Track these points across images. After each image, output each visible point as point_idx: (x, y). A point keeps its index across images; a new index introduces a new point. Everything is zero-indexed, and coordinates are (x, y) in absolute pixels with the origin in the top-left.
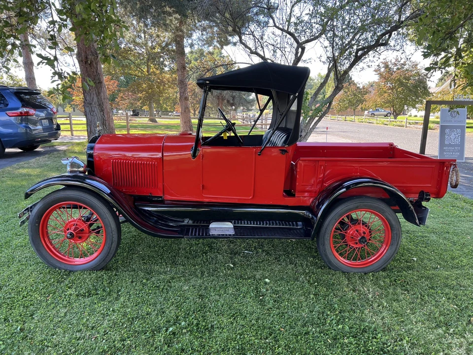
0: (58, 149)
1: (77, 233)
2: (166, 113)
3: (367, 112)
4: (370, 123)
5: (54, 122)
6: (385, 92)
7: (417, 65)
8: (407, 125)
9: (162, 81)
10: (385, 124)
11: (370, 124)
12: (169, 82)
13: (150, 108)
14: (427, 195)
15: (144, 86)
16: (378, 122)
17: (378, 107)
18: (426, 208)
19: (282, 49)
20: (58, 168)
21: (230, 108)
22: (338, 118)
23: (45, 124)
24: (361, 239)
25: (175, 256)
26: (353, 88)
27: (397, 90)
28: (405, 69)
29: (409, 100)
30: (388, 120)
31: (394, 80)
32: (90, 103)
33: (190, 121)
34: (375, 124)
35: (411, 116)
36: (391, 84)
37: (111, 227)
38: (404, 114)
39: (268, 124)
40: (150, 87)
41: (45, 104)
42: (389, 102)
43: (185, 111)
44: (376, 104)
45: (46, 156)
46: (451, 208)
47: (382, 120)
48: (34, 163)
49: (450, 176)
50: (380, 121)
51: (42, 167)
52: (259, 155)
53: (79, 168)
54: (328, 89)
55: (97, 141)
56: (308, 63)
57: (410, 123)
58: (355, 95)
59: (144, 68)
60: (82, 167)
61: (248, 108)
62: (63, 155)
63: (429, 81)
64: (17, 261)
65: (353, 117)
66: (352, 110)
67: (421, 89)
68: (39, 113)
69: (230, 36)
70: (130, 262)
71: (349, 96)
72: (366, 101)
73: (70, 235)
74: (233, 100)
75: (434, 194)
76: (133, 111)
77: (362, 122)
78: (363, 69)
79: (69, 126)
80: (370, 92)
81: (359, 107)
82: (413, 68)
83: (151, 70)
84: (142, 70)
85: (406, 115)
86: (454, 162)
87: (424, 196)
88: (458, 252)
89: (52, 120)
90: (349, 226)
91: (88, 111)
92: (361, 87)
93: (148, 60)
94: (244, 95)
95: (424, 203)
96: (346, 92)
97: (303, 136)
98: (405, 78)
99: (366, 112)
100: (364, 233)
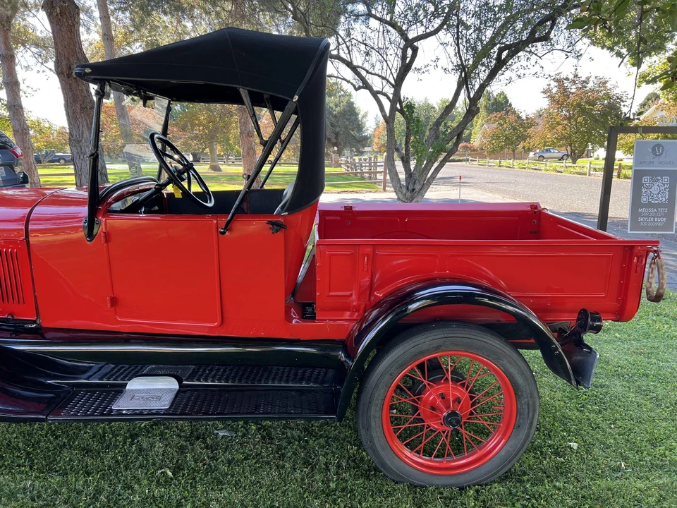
3: (533, 153)
4: (536, 169)
6: (558, 124)
7: (606, 82)
8: (592, 172)
10: (559, 172)
11: (535, 171)
13: (212, 150)
14: (594, 320)
16: (548, 168)
17: (548, 146)
18: (591, 349)
19: (382, 51)
22: (489, 162)
24: (449, 415)
26: (511, 118)
27: (576, 120)
28: (588, 88)
29: (594, 135)
30: (562, 165)
31: (572, 105)
32: (78, 141)
34: (543, 172)
35: (598, 159)
36: (567, 111)
38: (588, 156)
42: (563, 138)
43: (248, 154)
44: (545, 142)
46: (654, 318)
47: (554, 164)
49: (646, 274)
50: (551, 167)
52: (222, 233)
54: (477, 122)
56: (423, 72)
57: (595, 169)
58: (514, 129)
61: (358, 150)
63: (624, 106)
65: (511, 161)
66: (510, 151)
67: (612, 118)
71: (505, 130)
72: (530, 137)
74: (336, 138)
75: (614, 313)
77: (525, 168)
78: (510, 80)
80: (537, 124)
81: (520, 146)
82: (600, 87)
85: (591, 157)
86: (656, 246)
87: (588, 320)
88: (664, 424)
91: (75, 153)
92: (524, 118)
94: (353, 131)
95: (588, 338)
96: (501, 125)
97: (417, 190)
98: (589, 103)
99: (531, 154)
100: (457, 400)
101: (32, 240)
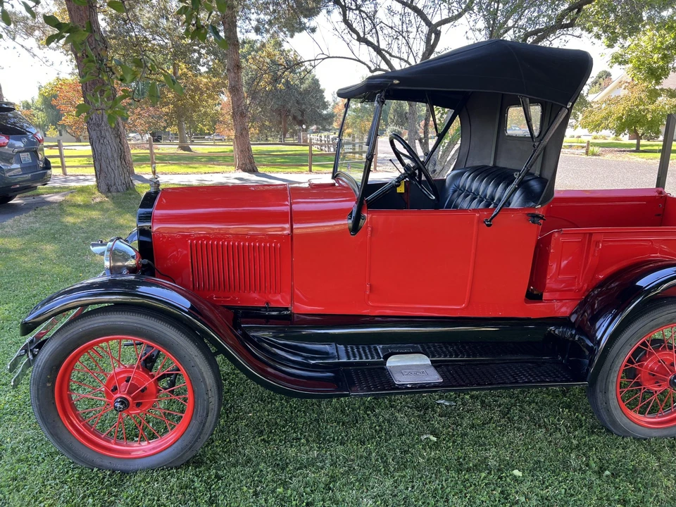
0: (49, 199)
1: (134, 398)
2: (201, 135)
5: (40, 156)
9: (197, 88)
12: (208, 89)
13: (180, 129)
15: (170, 95)
19: (404, 34)
20: (54, 234)
21: (297, 128)
23: (25, 160)
24: (674, 378)
25: (317, 420)
32: (98, 124)
33: (249, 150)
37: (205, 384)
39: (364, 152)
40: (179, 97)
41: (22, 127)
43: (241, 134)
45: (30, 213)
48: (12, 228)
51: (27, 234)
52: (488, 226)
53: (127, 260)
55: (156, 203)
59: (169, 69)
60: (133, 257)
61: (324, 127)
62: (59, 211)
64: (9, 450)
68: (14, 142)
69: (305, 16)
70: (236, 441)
73: (122, 403)
74: (302, 115)
76: (153, 134)
79: (59, 160)
83: (180, 72)
84: (165, 71)
89: (36, 152)
90: (646, 352)
91: (95, 137)
93: (175, 55)
97: (438, 171)
101: (295, 231)
